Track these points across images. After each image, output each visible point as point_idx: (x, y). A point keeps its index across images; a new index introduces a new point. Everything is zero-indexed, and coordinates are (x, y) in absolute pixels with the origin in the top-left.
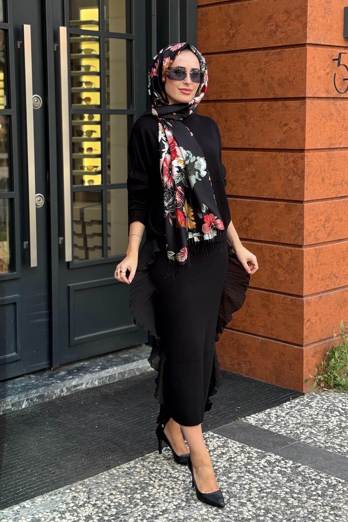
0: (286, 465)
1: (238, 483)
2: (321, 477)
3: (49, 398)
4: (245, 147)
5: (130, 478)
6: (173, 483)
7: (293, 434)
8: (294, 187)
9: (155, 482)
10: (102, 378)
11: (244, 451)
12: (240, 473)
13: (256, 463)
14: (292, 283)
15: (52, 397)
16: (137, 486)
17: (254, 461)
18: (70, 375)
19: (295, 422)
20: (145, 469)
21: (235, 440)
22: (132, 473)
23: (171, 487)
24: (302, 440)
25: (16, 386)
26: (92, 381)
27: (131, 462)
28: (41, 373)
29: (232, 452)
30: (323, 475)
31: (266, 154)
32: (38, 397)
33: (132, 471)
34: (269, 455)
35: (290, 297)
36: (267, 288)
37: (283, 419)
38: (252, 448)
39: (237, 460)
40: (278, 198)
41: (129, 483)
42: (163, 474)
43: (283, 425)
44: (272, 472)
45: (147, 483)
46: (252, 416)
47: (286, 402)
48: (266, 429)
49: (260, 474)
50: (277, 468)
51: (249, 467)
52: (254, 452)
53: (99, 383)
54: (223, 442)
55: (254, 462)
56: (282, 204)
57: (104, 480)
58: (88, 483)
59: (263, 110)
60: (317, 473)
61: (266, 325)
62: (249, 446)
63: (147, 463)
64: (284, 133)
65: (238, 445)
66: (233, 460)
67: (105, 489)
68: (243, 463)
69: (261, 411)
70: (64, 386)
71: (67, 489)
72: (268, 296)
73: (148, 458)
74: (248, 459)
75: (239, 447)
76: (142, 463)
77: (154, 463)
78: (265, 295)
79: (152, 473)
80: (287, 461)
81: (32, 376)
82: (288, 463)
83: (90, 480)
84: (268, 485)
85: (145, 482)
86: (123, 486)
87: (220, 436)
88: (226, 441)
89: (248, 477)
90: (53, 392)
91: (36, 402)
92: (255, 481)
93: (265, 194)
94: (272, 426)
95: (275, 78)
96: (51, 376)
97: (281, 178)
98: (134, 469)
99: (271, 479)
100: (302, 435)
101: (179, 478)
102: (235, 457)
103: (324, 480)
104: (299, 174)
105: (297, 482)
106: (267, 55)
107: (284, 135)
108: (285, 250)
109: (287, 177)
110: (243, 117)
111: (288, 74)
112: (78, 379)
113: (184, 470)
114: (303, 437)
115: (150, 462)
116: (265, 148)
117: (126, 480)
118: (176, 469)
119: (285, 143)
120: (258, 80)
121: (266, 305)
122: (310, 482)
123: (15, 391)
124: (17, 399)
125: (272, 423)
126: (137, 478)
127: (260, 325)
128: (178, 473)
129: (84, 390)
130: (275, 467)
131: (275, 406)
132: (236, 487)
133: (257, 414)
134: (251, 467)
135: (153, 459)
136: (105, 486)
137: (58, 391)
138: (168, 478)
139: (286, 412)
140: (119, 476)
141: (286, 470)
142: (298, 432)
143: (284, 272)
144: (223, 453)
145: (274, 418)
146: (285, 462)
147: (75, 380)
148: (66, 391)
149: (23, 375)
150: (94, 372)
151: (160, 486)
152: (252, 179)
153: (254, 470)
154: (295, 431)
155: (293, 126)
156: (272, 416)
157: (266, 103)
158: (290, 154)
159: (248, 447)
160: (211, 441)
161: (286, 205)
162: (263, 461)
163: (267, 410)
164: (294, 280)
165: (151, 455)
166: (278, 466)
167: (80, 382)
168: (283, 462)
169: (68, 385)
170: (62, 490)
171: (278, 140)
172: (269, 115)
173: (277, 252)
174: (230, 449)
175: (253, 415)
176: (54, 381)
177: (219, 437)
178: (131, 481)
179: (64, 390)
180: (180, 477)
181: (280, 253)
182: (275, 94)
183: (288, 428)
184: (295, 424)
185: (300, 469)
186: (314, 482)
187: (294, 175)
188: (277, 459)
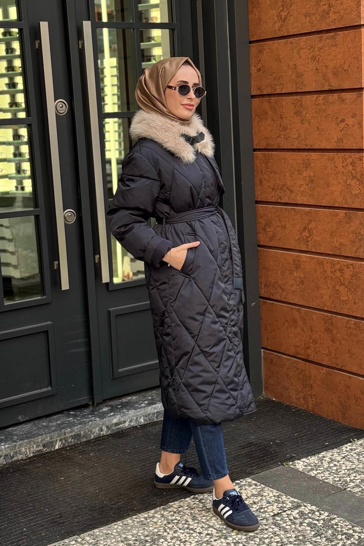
0: (319, 517)
1: (258, 536)
2: (355, 531)
3: (86, 438)
4: (301, 148)
5: (144, 529)
6: (188, 535)
7: (340, 482)
8: (353, 192)
9: (168, 534)
10: (149, 414)
11: (279, 500)
12: (265, 525)
13: (287, 514)
14: (355, 303)
15: (90, 436)
16: (148, 538)
17: (285, 511)
18: (111, 412)
19: (348, 468)
20: (163, 519)
21: (273, 489)
22: (148, 523)
23: (184, 540)
24: (349, 489)
25: (51, 424)
26: (137, 418)
27: (151, 512)
28: (83, 409)
29: (265, 501)
30: (357, 529)
31: (324, 155)
32: (72, 437)
33: (149, 521)
34: (305, 506)
35: (353, 320)
36: (329, 310)
37: (336, 463)
38: (289, 497)
39: (268, 511)
40: (337, 205)
41: (140, 534)
42: (180, 525)
43: (334, 471)
44: (301, 524)
45: (159, 535)
46: (302, 460)
47: (346, 444)
48: (313, 475)
49: (287, 527)
50: (307, 521)
51: (277, 518)
52: (290, 502)
53: (144, 420)
54: (260, 490)
55: (285, 513)
56: (342, 213)
57: (115, 531)
58: (98, 533)
59: (318, 105)
60: (351, 527)
61: (330, 353)
62: (287, 494)
63: (167, 512)
64: (341, 131)
65: (274, 494)
66: (262, 510)
67: (114, 540)
68: (272, 514)
69: (314, 455)
70: (103, 424)
71: (73, 541)
72: (331, 319)
73: (170, 507)
74: (279, 510)
75: (275, 496)
76: (163, 512)
77: (175, 512)
78: (328, 317)
79: (169, 523)
80: (322, 512)
81: (72, 413)
82: (323, 514)
83: (101, 530)
84: (291, 540)
85: (158, 533)
86: (133, 538)
87: (259, 484)
88: (262, 490)
89: (271, 530)
90: (91, 431)
91: (71, 442)
92: (278, 535)
93: (324, 202)
94: (320, 472)
95: (330, 66)
96: (92, 413)
97: (340, 183)
98: (151, 519)
99: (296, 532)
100: (351, 483)
101: (196, 530)
102: (267, 507)
103: (356, 535)
104: (358, 178)
105: (325, 537)
106: (320, 40)
107: (341, 133)
108: (346, 264)
109: (346, 182)
110: (298, 113)
111: (343, 61)
112: (119, 416)
113: (204, 521)
114: (352, 484)
115: (171, 512)
116: (322, 148)
117: (138, 531)
118: (196, 520)
119: (342, 142)
120: (312, 70)
121: (329, 329)
122: (340, 537)
123: (48, 430)
124: (48, 439)
125: (322, 468)
126: (151, 528)
127: (324, 352)
128: (197, 525)
129: (126, 430)
130: (305, 519)
131: (333, 449)
132: (255, 541)
133: (309, 457)
134: (279, 519)
135: (176, 508)
136: (114, 538)
137: (97, 430)
138: (184, 530)
139: (344, 455)
140: (132, 527)
141: (317, 522)
142: (348, 479)
143: (346, 289)
144: (255, 503)
145: (327, 462)
146: (320, 514)
147: (116, 417)
148: (106, 429)
149: (61, 412)
150: (139, 408)
151: (172, 539)
152: (310, 184)
153: (281, 522)
154: (345, 479)
155: (350, 121)
156: (326, 461)
157: (322, 96)
158: (347, 154)
159: (285, 496)
160: (246, 489)
161: (346, 214)
162: (297, 511)
163: (322, 453)
164: (357, 300)
165: (175, 504)
166: (310, 518)
167: (123, 419)
168: (317, 513)
169: (108, 423)
170: (68, 541)
171: (336, 139)
172: (324, 111)
173: (338, 267)
174: (264, 498)
175: (304, 459)
176: (93, 418)
177: (256, 485)
178: (144, 532)
179: (103, 428)
180: (198, 529)
181: (341, 267)
182: (331, 86)
183: (338, 474)
184: (348, 470)
185: (333, 522)
186: (344, 537)
187: (352, 178)
188: (312, 510)
